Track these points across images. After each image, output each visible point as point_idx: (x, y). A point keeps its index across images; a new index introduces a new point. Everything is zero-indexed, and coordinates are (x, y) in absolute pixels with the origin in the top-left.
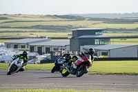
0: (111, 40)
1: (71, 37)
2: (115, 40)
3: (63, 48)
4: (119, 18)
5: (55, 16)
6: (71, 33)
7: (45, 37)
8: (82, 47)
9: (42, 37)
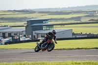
0: (54, 26)
1: (26, 25)
2: (57, 26)
3: (21, 33)
4: (59, 11)
5: (14, 10)
6: (26, 22)
7: (7, 26)
8: (34, 32)
9: (5, 26)
